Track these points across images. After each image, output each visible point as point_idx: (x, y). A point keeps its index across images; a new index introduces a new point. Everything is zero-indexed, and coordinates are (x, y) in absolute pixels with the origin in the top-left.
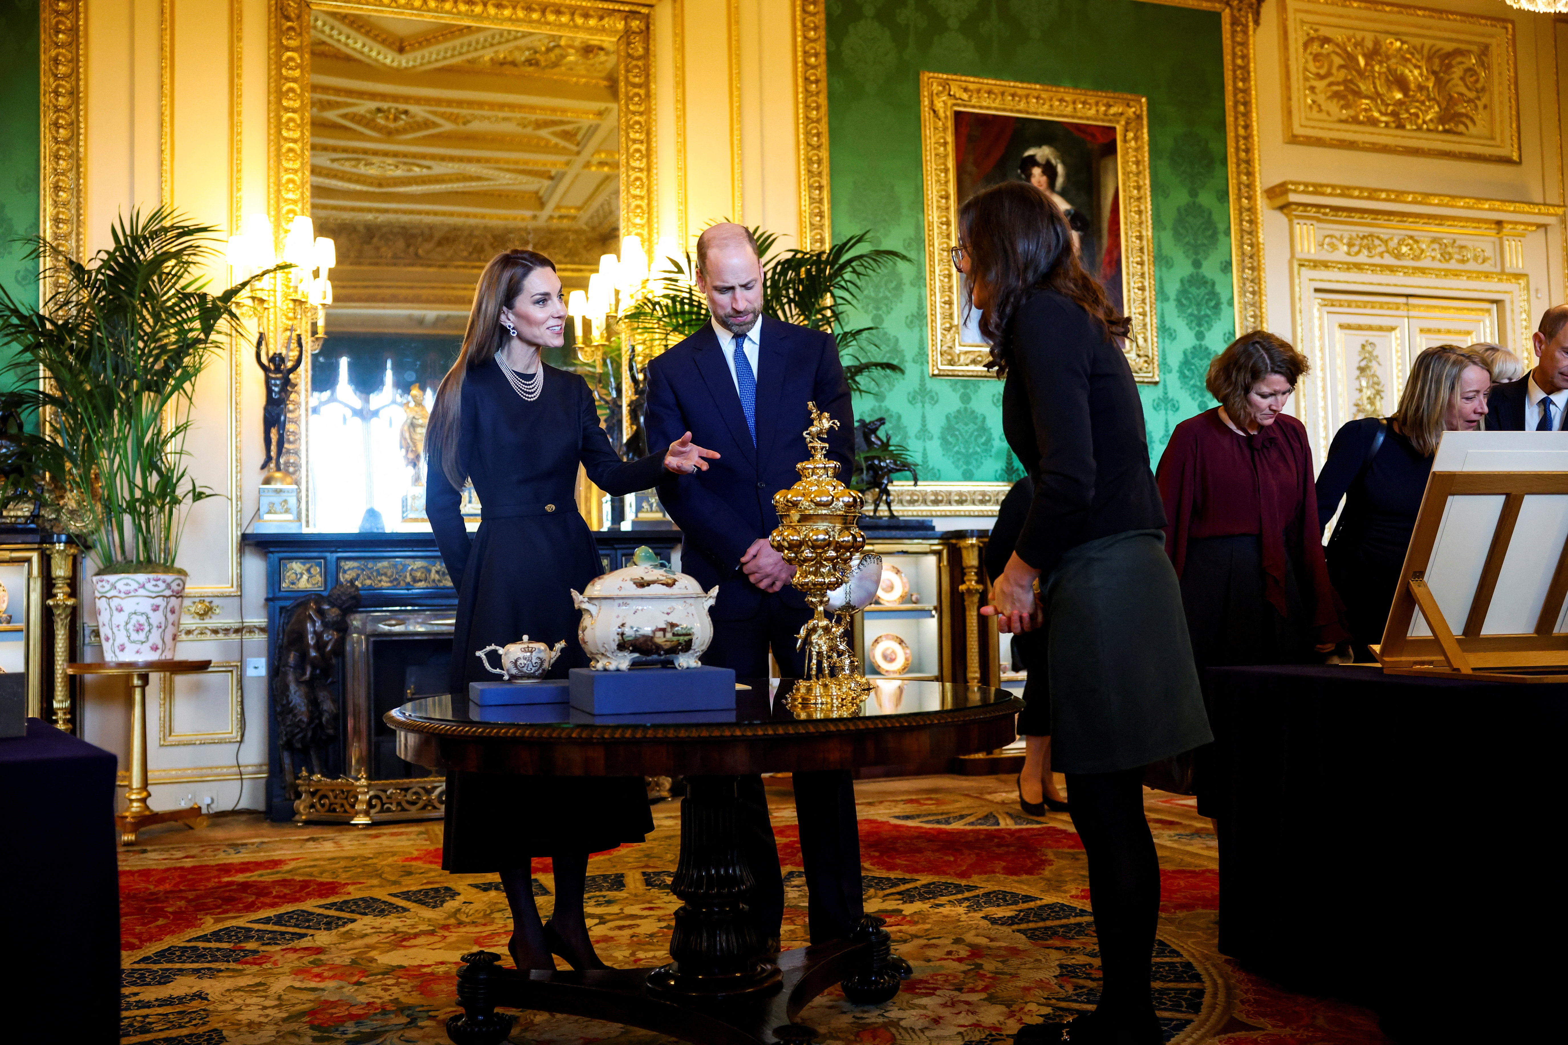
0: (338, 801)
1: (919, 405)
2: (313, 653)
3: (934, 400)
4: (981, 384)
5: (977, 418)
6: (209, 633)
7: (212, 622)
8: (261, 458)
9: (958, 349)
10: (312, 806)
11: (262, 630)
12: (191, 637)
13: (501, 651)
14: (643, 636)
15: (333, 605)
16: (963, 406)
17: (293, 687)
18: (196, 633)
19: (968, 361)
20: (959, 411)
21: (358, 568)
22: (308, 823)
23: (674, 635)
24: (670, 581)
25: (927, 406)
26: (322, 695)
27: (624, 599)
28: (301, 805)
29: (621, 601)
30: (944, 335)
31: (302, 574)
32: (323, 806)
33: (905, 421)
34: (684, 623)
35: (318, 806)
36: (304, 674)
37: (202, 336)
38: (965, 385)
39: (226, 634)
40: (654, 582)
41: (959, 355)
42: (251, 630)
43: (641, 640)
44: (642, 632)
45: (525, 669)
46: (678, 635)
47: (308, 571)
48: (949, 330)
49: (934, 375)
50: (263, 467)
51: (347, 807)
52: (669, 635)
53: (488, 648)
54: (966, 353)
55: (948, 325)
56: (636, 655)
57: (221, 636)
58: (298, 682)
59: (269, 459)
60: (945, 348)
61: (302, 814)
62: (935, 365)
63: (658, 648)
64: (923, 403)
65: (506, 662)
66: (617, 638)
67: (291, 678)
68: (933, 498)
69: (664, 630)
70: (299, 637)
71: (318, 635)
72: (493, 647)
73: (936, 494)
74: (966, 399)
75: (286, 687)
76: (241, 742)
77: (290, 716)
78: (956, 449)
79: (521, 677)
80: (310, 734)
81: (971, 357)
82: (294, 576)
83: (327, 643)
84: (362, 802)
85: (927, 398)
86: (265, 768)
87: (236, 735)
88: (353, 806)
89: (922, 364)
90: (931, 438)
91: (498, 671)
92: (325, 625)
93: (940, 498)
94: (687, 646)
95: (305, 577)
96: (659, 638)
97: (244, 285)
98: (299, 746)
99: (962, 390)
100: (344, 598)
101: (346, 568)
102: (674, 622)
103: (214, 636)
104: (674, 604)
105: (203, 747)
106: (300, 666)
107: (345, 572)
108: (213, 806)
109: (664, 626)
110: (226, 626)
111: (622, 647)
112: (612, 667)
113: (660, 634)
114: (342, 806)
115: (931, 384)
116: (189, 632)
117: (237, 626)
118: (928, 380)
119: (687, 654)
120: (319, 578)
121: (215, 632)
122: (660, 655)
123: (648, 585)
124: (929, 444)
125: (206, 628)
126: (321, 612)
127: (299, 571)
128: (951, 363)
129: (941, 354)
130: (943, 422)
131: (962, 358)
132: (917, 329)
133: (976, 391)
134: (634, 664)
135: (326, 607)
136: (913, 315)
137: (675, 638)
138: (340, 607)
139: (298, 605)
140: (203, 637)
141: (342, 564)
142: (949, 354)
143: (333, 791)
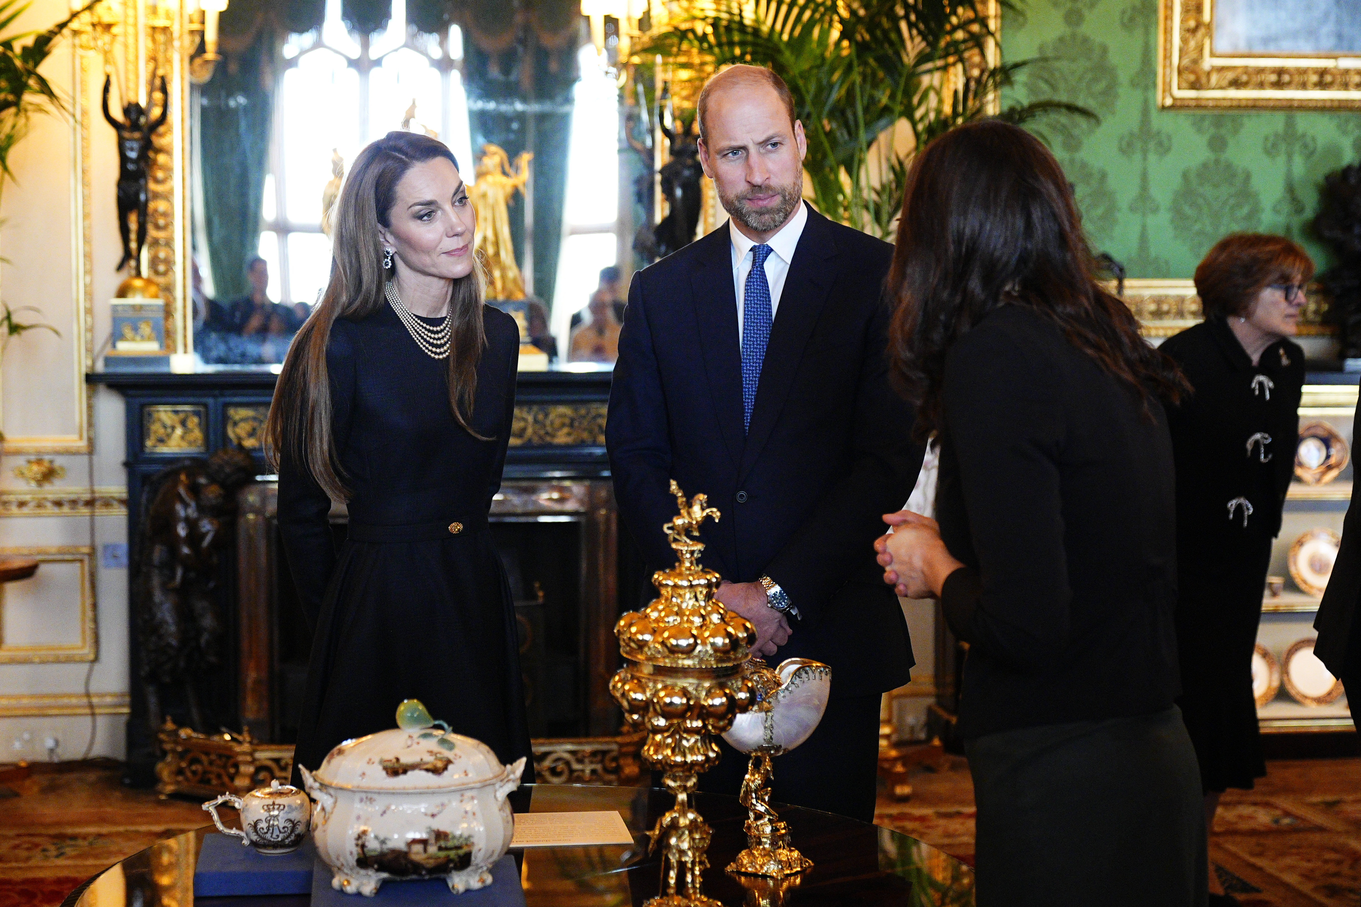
0: (214, 769)
1: (1138, 157)
2: (186, 550)
3: (1164, 148)
4: (1246, 120)
5: (1234, 176)
6: (49, 505)
7: (55, 489)
8: (117, 252)
9: (1208, 63)
10: (180, 772)
11: (122, 502)
12: (25, 510)
13: (238, 803)
14: (393, 851)
15: (213, 480)
16: (1212, 156)
17: (158, 596)
18: (32, 505)
19: (1225, 83)
20: (1205, 166)
21: (255, 419)
22: (176, 797)
23: (440, 849)
24: (440, 765)
25: (1152, 157)
26: (200, 605)
27: (368, 795)
28: (164, 770)
29: (364, 795)
30: (1184, 41)
31: (173, 428)
32: (194, 773)
33: (1112, 183)
34: (459, 829)
35: (189, 774)
36: (173, 577)
37: (11, 98)
38: (1218, 122)
39: (72, 508)
40: (413, 767)
41: (1209, 74)
42: (107, 503)
43: (390, 857)
44: (390, 845)
45: (268, 836)
46: (447, 849)
47: (183, 423)
48: (1194, 31)
49: (1164, 108)
50: (120, 267)
51: (226, 779)
52: (432, 849)
53: (220, 800)
54: (1221, 69)
55: (1192, 24)
56: (385, 875)
57: (66, 509)
58: (165, 588)
59: (128, 255)
60: (1186, 62)
61: (166, 784)
62: (1167, 89)
63: (416, 867)
64: (1145, 152)
65: (247, 819)
66: (356, 850)
67: (156, 581)
68: (1153, 307)
69: (424, 842)
70: (168, 522)
71: (192, 524)
72: (227, 797)
73: (1159, 301)
74: (1218, 144)
75: (150, 595)
76: (96, 659)
77: (154, 639)
78: (1198, 226)
79: (265, 846)
80: (182, 664)
81: (1230, 76)
82: (162, 431)
83: (204, 535)
84: (244, 775)
85: (1152, 145)
86: (127, 699)
87: (88, 651)
88: (232, 778)
89: (1146, 88)
90: (1155, 210)
91: (234, 831)
92: (201, 509)
93: (1165, 307)
94: (464, 862)
95: (179, 431)
96: (417, 853)
97: (62, 26)
98: (167, 679)
99: (1212, 130)
100: (227, 470)
101: (237, 418)
102: (442, 829)
103: (56, 510)
104: (444, 799)
105: (42, 668)
106: (168, 566)
107: (235, 424)
108: (59, 751)
109: (424, 836)
110: (73, 497)
111: (364, 861)
112: (350, 889)
113: (418, 848)
114: (219, 776)
115: (1159, 122)
116: (22, 504)
117: (87, 496)
118: (1154, 114)
119: (465, 872)
120: (197, 434)
121: (58, 504)
122: (420, 874)
123: (405, 772)
124: (1151, 220)
125: (45, 499)
126: (195, 490)
127: (168, 422)
128: (1195, 86)
129: (1180, 72)
130: (1176, 182)
131: (1214, 78)
132: (1139, 32)
133: (1236, 132)
134: (383, 886)
135: (202, 481)
136: (1134, 8)
137: (442, 854)
138: (222, 485)
139: (167, 475)
140: (42, 511)
141: (232, 412)
142: (1193, 72)
143: (207, 754)
